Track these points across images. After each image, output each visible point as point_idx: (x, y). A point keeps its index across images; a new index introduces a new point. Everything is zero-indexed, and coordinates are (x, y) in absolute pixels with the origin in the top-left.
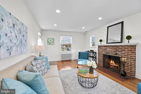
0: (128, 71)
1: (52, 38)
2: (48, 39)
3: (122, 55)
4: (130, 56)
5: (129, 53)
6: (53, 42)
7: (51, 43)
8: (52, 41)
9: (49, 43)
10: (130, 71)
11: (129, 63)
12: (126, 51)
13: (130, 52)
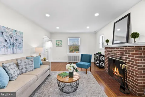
0: (133, 83)
1: (60, 41)
2: (57, 41)
3: (126, 60)
4: (135, 62)
5: (134, 58)
6: (61, 44)
7: (59, 45)
8: (60, 42)
9: (57, 45)
10: (135, 84)
11: (135, 72)
12: (131, 55)
13: (135, 55)
